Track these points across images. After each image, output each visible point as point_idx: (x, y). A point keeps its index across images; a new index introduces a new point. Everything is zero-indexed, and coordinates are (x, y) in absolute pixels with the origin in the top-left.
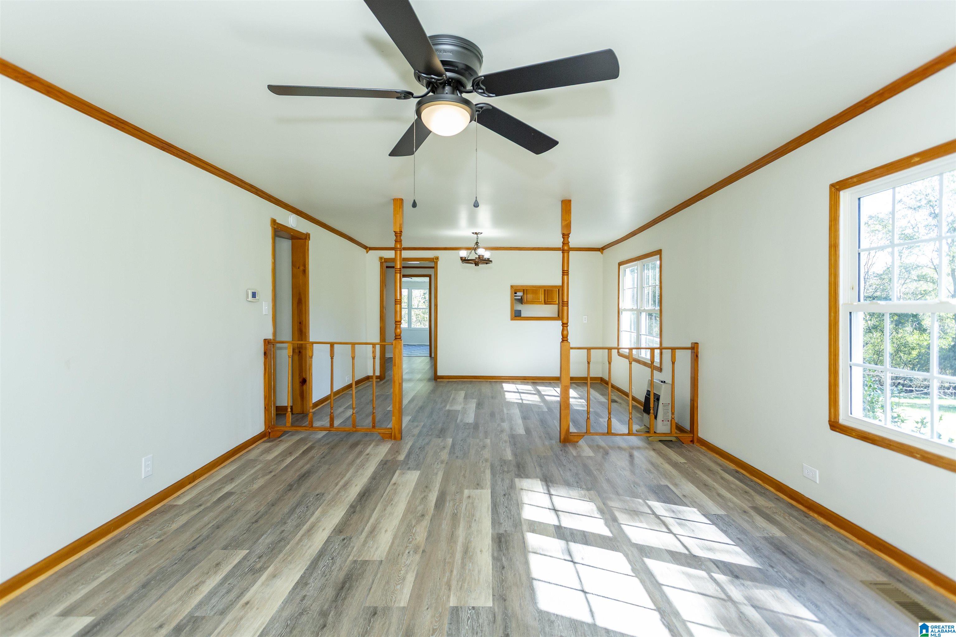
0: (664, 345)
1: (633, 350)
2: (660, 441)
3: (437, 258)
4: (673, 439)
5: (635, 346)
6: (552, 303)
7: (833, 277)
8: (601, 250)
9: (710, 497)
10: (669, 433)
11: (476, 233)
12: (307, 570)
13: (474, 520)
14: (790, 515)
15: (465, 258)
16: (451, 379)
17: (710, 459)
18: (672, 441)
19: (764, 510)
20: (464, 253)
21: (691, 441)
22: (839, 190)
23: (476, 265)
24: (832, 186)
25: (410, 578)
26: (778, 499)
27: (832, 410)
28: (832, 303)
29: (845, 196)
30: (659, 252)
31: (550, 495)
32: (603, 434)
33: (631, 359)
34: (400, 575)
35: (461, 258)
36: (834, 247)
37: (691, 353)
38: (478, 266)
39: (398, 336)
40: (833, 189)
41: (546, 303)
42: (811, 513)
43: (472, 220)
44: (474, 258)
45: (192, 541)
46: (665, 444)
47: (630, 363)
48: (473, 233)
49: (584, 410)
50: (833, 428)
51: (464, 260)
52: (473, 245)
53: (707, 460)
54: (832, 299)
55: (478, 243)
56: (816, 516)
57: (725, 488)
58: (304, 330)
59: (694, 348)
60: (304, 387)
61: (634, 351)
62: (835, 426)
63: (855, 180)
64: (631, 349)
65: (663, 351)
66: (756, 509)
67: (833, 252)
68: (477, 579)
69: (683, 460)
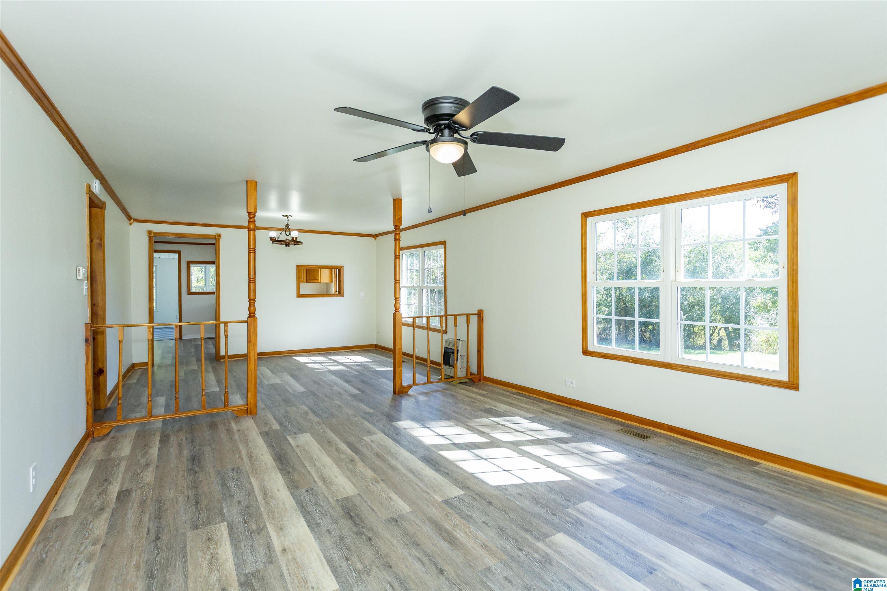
0: (448, 313)
1: (416, 318)
2: (460, 383)
3: (219, 236)
4: (467, 380)
5: (417, 315)
6: (313, 281)
7: (584, 266)
8: (375, 237)
9: (519, 409)
10: (466, 377)
11: (287, 216)
12: (304, 517)
13: (395, 454)
14: (564, 410)
15: (275, 238)
16: (237, 358)
17: (498, 388)
18: (466, 382)
19: (550, 410)
20: (273, 234)
21: (479, 380)
22: (586, 217)
23: (286, 246)
24: (583, 214)
25: (394, 496)
26: (552, 403)
27: (584, 344)
28: (584, 282)
29: (589, 220)
30: (443, 243)
31: (428, 428)
32: (425, 384)
33: (414, 326)
34: (385, 497)
35: (271, 239)
36: (584, 249)
37: (478, 317)
38: (289, 246)
39: (252, 314)
40: (583, 216)
41: (308, 281)
42: (572, 407)
43: (283, 203)
44: (285, 240)
45: (145, 535)
46: (463, 384)
47: (414, 329)
48: (283, 216)
49: (391, 370)
50: (585, 354)
51: (274, 241)
52: (283, 226)
53: (497, 389)
54: (584, 279)
55: (289, 225)
56: (575, 407)
57: (521, 403)
58: (100, 313)
59: (480, 314)
60: (101, 378)
61: (417, 320)
62: (586, 352)
63: (596, 213)
64: (414, 318)
65: (448, 317)
66: (545, 410)
67: (583, 252)
68: (438, 483)
69: (486, 393)
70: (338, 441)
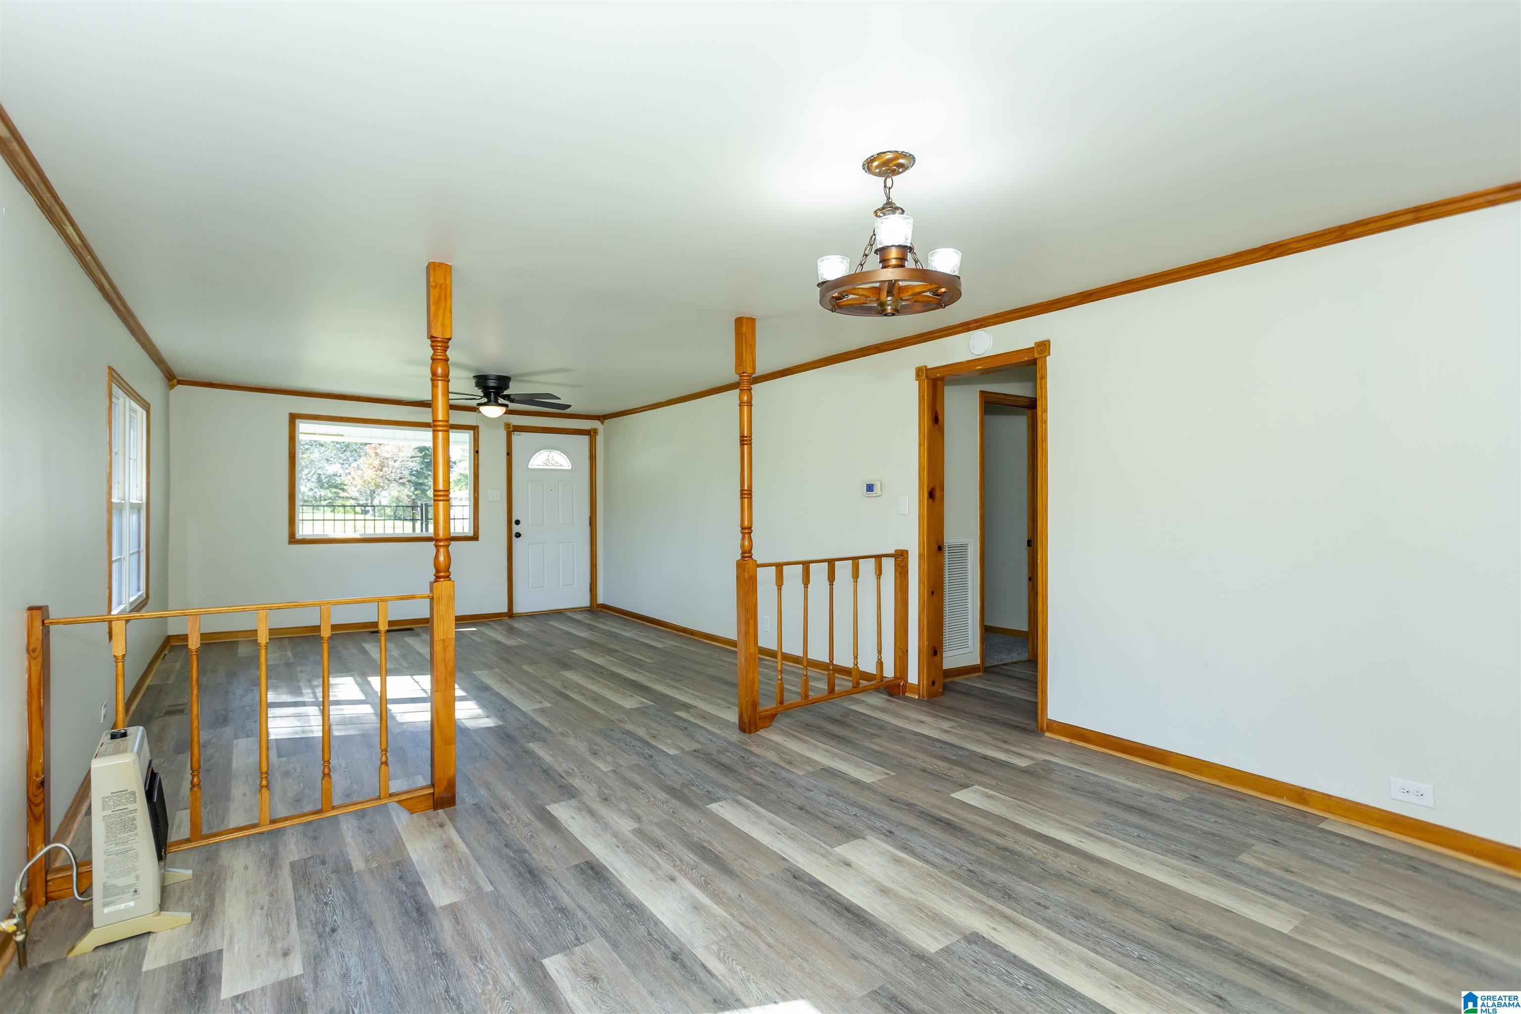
70: (584, 702)
